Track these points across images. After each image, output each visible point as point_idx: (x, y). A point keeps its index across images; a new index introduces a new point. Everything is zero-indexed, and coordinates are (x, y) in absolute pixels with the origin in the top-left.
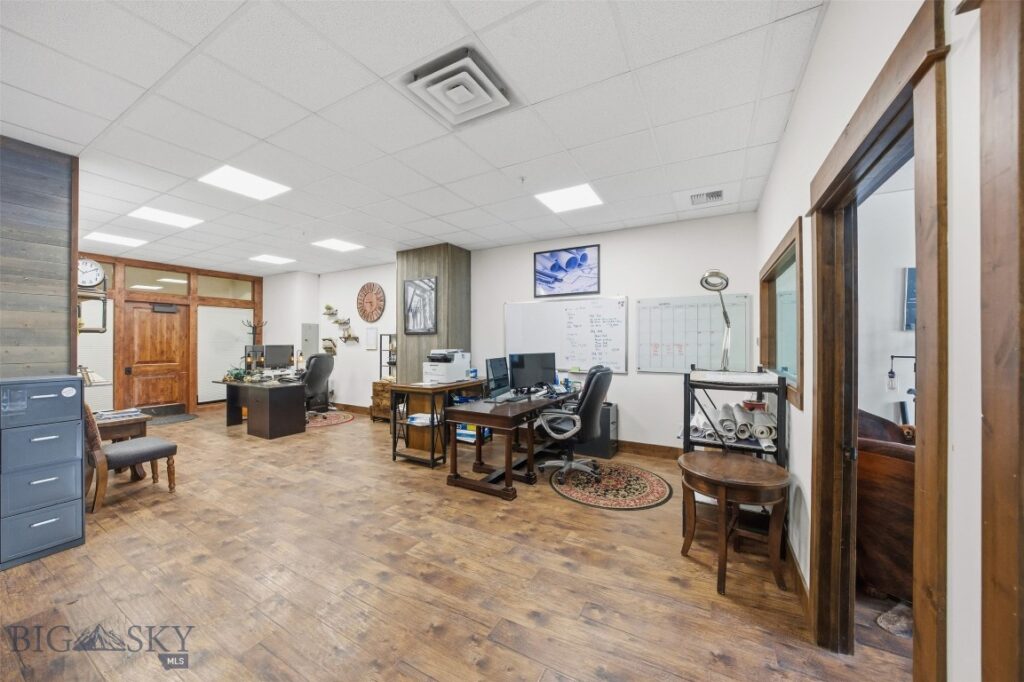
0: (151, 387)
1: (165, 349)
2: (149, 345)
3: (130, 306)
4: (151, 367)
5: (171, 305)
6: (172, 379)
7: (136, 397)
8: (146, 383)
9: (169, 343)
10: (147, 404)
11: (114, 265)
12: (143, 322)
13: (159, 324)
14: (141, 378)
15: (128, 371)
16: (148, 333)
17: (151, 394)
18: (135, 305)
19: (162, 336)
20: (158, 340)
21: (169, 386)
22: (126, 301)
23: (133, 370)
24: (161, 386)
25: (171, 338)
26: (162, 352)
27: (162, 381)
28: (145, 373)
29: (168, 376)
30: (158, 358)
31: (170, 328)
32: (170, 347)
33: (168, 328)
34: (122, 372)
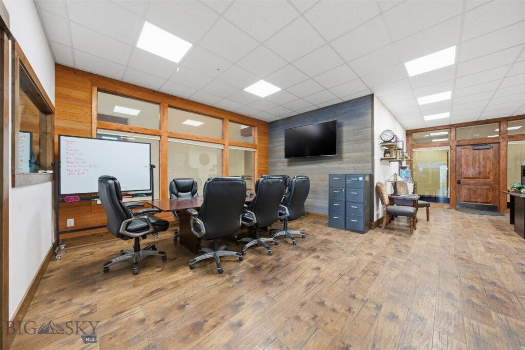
0: (472, 193)
1: (482, 171)
3: (459, 149)
4: (472, 182)
5: (486, 144)
6: (487, 189)
7: (463, 197)
8: (469, 190)
9: (484, 167)
10: (470, 202)
11: (450, 128)
12: (467, 156)
13: (477, 157)
14: (466, 186)
15: (459, 182)
16: (470, 161)
17: (472, 196)
18: (461, 147)
19: (480, 163)
20: (477, 166)
21: (485, 194)
22: (457, 146)
23: (461, 182)
24: (479, 192)
25: (486, 164)
26: (480, 173)
27: (479, 190)
28: (469, 184)
29: (485, 187)
30: (477, 176)
31: (486, 158)
32: (486, 170)
33: (484, 158)
34: (455, 183)
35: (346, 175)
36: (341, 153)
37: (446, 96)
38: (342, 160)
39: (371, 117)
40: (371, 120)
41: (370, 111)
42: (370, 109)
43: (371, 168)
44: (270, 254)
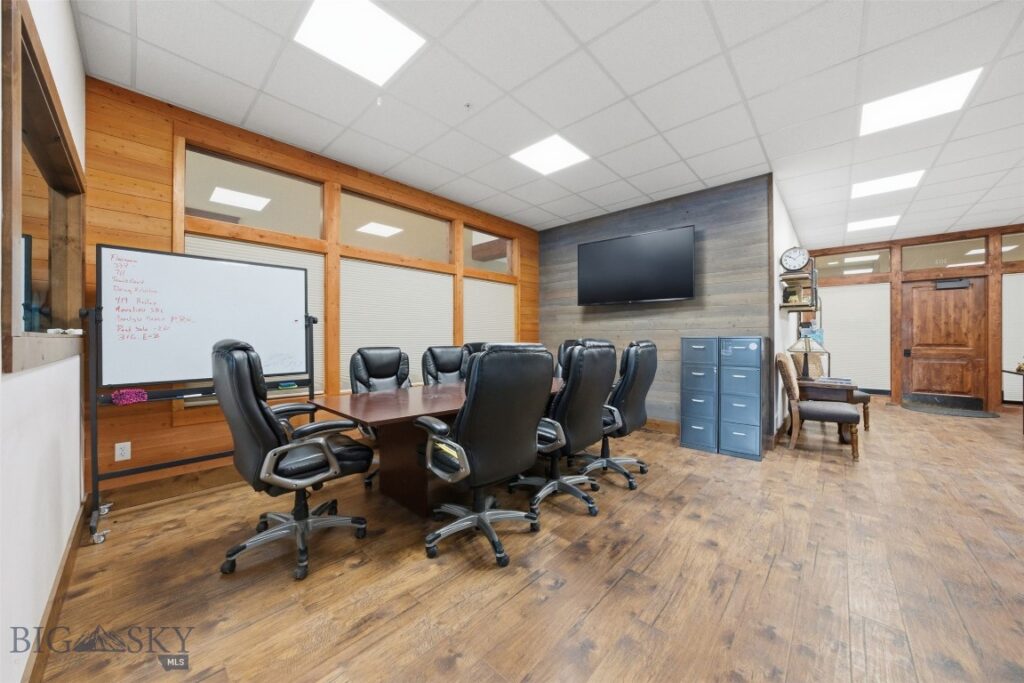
0: (933, 372)
1: (952, 331)
2: (931, 326)
3: (907, 287)
4: (933, 352)
5: (960, 279)
6: (962, 366)
7: (915, 381)
8: (927, 368)
9: (957, 323)
10: (929, 391)
11: (890, 248)
12: (924, 302)
13: (943, 303)
14: (921, 361)
15: (907, 353)
16: (930, 313)
17: (934, 380)
18: (916, 284)
19: (948, 316)
20: (943, 321)
21: (958, 375)
22: (903, 282)
23: (912, 352)
24: (947, 372)
25: (961, 318)
26: (948, 335)
27: (948, 368)
28: (927, 357)
29: (958, 362)
30: (943, 341)
31: (960, 306)
32: (959, 328)
33: (956, 306)
34: (900, 353)
35: (720, 340)
36: (701, 293)
37: (910, 180)
38: (702, 309)
39: (766, 221)
40: (766, 228)
41: (766, 208)
42: (766, 203)
43: (767, 325)
44: (592, 513)
